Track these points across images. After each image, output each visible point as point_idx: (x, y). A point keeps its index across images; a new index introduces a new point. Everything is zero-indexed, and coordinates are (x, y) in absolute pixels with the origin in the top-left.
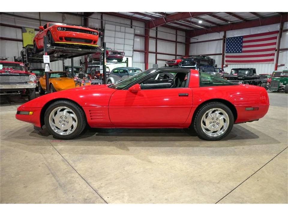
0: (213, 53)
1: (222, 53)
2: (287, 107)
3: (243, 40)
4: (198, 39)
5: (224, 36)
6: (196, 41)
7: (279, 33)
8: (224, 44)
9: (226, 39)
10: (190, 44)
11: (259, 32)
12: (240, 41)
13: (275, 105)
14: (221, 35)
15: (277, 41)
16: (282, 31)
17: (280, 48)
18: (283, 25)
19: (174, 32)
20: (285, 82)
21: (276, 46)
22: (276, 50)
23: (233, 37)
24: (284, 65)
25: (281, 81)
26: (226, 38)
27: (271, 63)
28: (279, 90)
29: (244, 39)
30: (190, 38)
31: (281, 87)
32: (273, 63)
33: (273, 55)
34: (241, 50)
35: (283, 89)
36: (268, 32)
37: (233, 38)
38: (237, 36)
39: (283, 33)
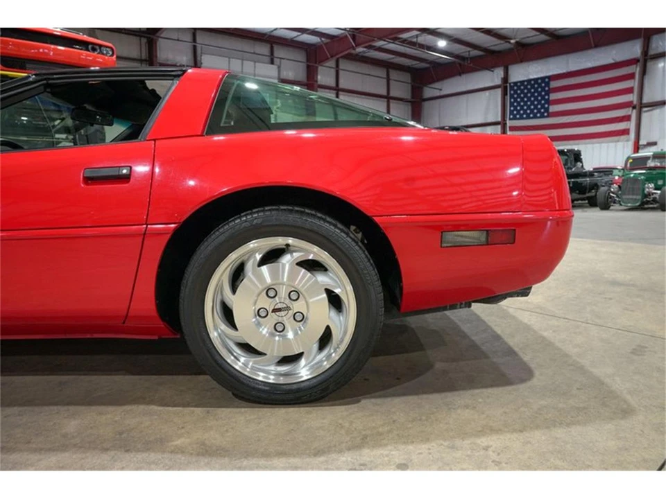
0: (479, 122)
1: (499, 119)
2: (664, 245)
3: (551, 87)
4: (441, 90)
5: (504, 78)
6: (437, 93)
7: (639, 64)
8: (504, 98)
9: (508, 85)
10: (423, 103)
11: (589, 65)
12: (543, 89)
13: (630, 240)
14: (495, 77)
15: (634, 83)
16: (647, 58)
17: (645, 101)
18: (650, 45)
19: (382, 72)
20: (660, 182)
21: (633, 98)
22: (634, 107)
23: (526, 79)
24: (655, 144)
25: (649, 179)
26: (510, 84)
27: (622, 141)
28: (643, 203)
29: (554, 84)
30: (422, 88)
31: (649, 194)
32: (628, 141)
33: (627, 118)
34: (547, 110)
35: (655, 200)
36: (613, 62)
37: (526, 83)
38: (535, 77)
39: (649, 64)
